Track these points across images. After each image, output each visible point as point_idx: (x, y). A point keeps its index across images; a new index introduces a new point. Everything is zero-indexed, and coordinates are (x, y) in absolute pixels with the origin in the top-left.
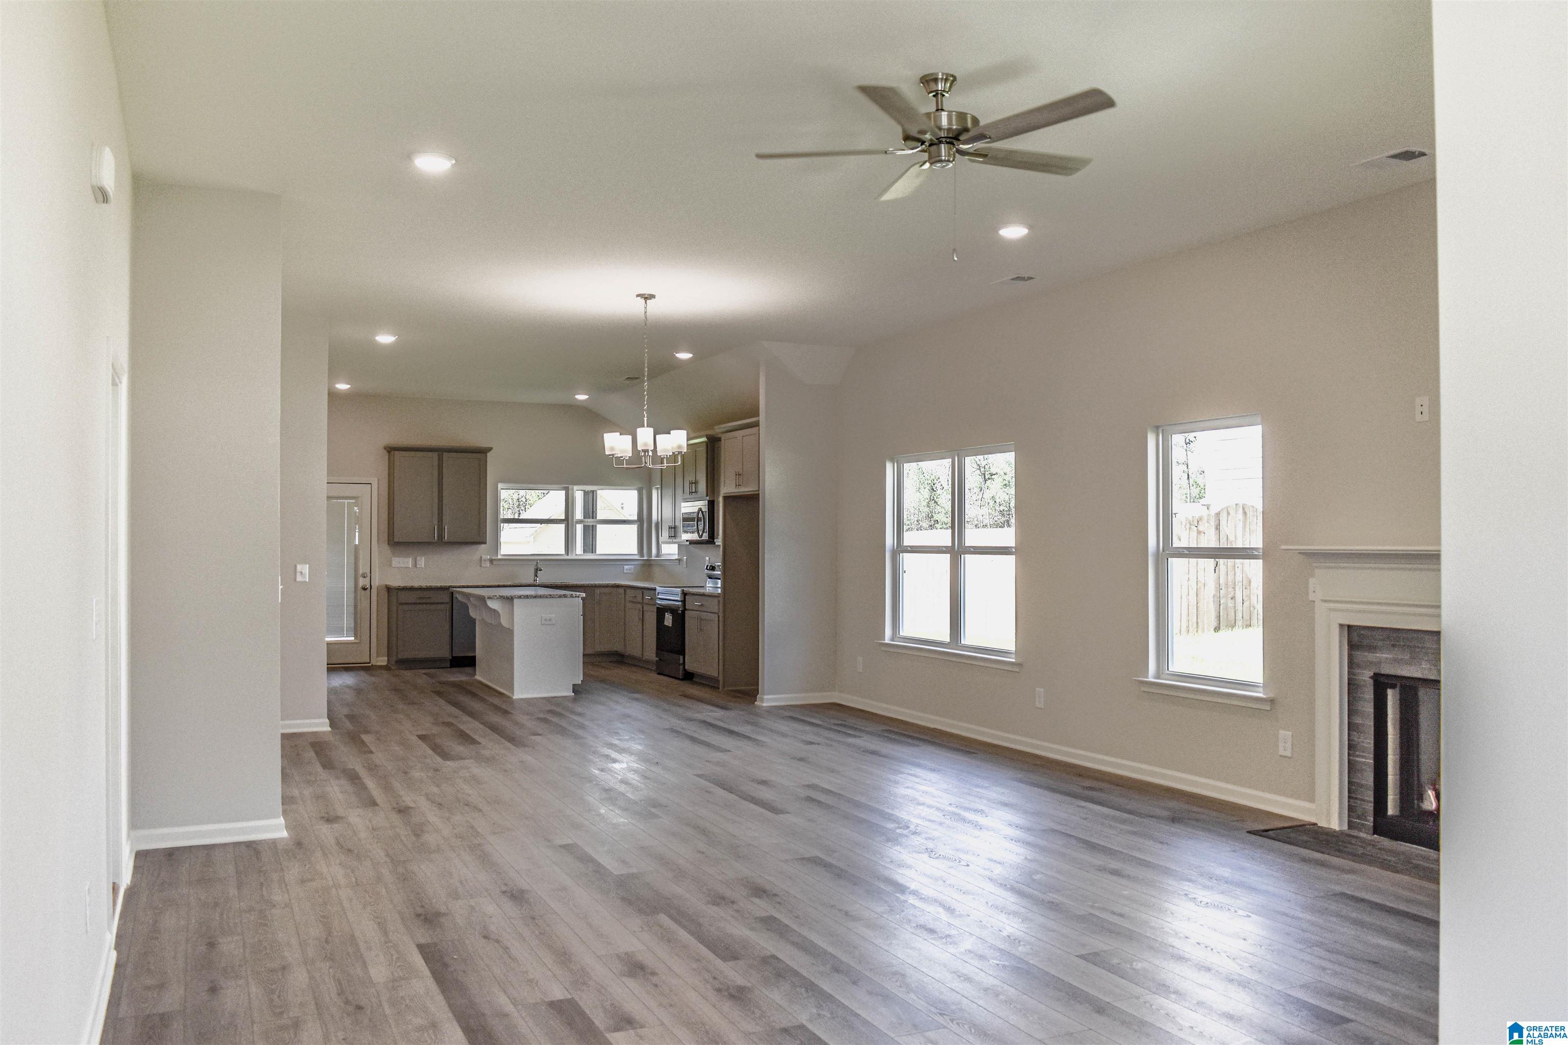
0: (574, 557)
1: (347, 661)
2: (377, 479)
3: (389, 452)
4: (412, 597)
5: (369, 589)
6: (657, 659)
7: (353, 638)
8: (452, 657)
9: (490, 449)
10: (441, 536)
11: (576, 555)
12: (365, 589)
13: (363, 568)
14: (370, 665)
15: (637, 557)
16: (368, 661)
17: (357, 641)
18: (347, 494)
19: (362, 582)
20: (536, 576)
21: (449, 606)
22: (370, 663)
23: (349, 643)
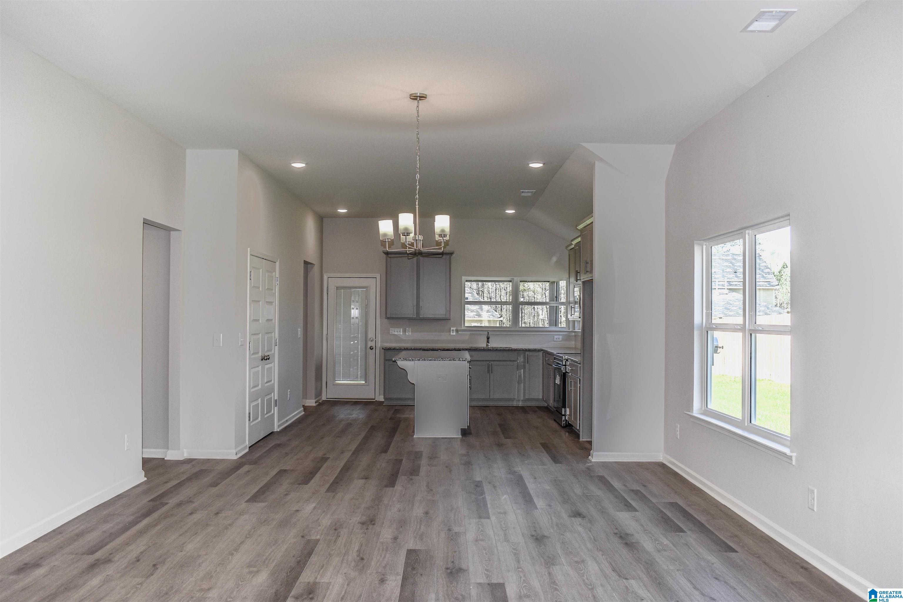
0: (517, 329)
1: (359, 398)
2: (380, 274)
3: (386, 256)
5: (374, 349)
7: (364, 382)
10: (418, 313)
11: (519, 327)
12: (371, 348)
13: (371, 335)
14: (375, 400)
15: (565, 329)
17: (367, 384)
18: (361, 285)
19: (370, 344)
20: (488, 342)
22: (374, 399)
23: (362, 385)
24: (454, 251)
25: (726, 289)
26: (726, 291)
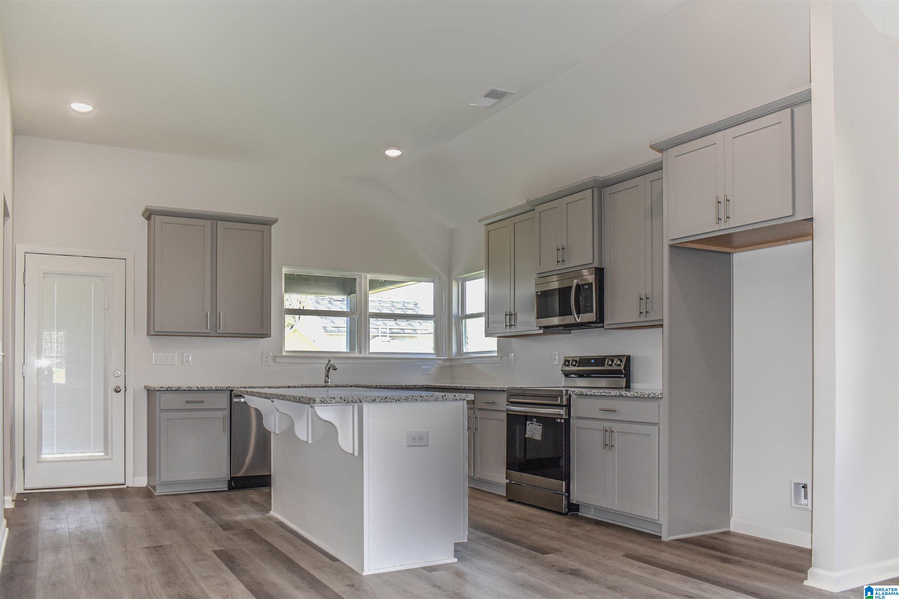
0: (367, 355)
2: (132, 253)
3: (148, 218)
4: (179, 401)
5: (123, 389)
6: (508, 481)
7: (102, 454)
8: (231, 477)
9: (274, 221)
10: (215, 325)
11: (370, 353)
12: (117, 391)
13: (115, 364)
14: (125, 486)
15: (434, 357)
16: (123, 482)
17: (109, 457)
19: (114, 381)
20: (328, 377)
21: (227, 413)
22: (124, 484)
23: (100, 459)
24: (278, 219)
25: (388, 336)
26: (388, 339)
